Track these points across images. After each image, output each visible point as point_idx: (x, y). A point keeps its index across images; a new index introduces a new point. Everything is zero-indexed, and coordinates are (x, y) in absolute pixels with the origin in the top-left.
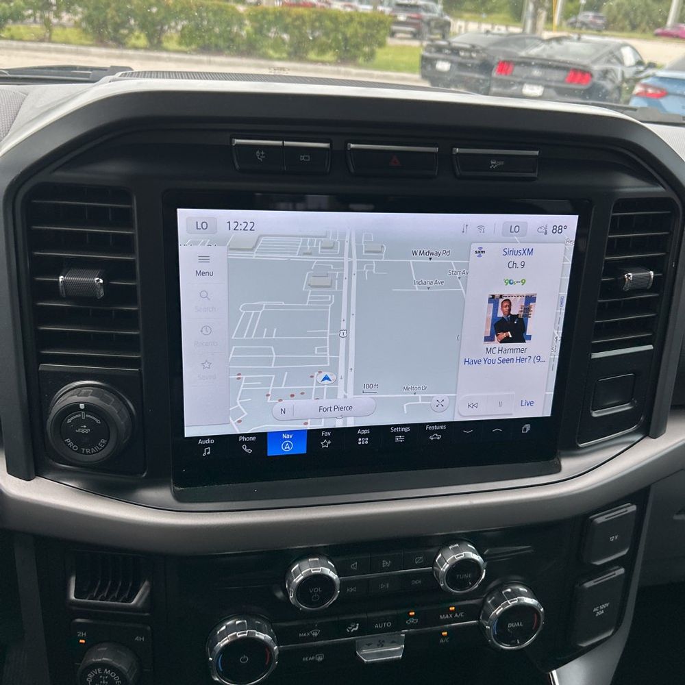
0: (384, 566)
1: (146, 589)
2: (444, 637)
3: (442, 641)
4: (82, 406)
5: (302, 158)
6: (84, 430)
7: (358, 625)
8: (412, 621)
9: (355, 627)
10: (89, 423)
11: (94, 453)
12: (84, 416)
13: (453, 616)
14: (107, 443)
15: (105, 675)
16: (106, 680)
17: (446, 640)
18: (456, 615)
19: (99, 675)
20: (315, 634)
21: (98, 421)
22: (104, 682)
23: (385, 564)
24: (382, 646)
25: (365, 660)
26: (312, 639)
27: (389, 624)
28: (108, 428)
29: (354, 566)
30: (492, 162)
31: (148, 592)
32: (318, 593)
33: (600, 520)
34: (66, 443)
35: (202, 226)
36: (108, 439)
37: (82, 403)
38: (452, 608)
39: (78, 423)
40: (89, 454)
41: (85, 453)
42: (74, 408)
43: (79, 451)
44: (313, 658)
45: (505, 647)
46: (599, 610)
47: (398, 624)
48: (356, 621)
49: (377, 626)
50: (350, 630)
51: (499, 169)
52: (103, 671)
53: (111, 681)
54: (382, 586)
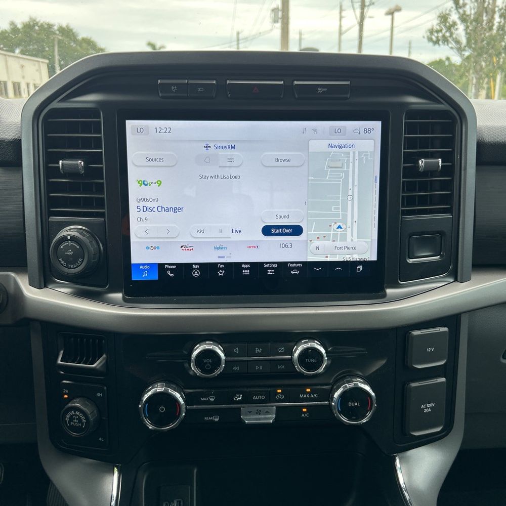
0: (257, 352)
2: (305, 413)
3: (303, 415)
4: (69, 237)
5: (199, 89)
6: (70, 253)
7: (241, 395)
8: (279, 396)
9: (239, 397)
10: (72, 247)
11: (75, 268)
12: (69, 243)
13: (310, 396)
14: (83, 261)
15: (76, 415)
16: (77, 419)
17: (306, 415)
18: (312, 396)
19: (73, 415)
20: (212, 399)
21: (78, 247)
22: (76, 421)
23: (258, 350)
24: (260, 414)
25: (247, 422)
26: (208, 403)
27: (263, 397)
28: (84, 251)
29: (236, 350)
30: (319, 89)
31: (104, 361)
32: (209, 363)
34: (60, 261)
35: (140, 131)
36: (83, 258)
37: (69, 235)
38: (308, 390)
39: (67, 248)
40: (72, 268)
41: (70, 268)
42: (64, 239)
43: (67, 267)
44: (212, 418)
46: (427, 408)
47: (270, 399)
48: (240, 393)
49: (254, 398)
50: (236, 399)
51: (323, 93)
52: (75, 412)
53: (80, 420)
54: (257, 368)
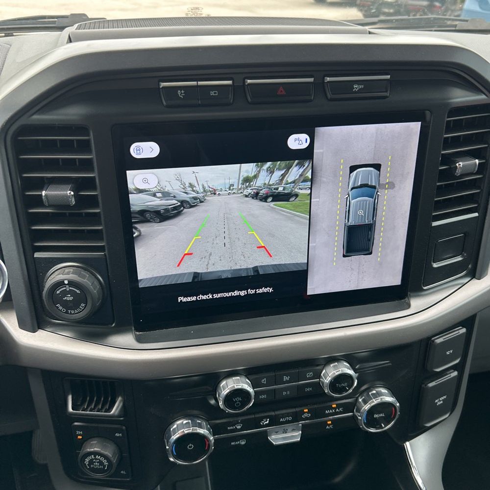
0: (285, 380)
1: (120, 402)
2: (329, 425)
3: (328, 427)
4: (66, 282)
5: (212, 93)
6: (69, 298)
7: (268, 419)
8: (306, 415)
9: (266, 421)
10: (72, 293)
11: (77, 313)
12: (68, 288)
13: (335, 411)
14: (86, 306)
15: (97, 459)
16: (98, 462)
17: (331, 426)
18: (337, 410)
19: (92, 459)
20: (239, 427)
21: (78, 291)
22: (96, 464)
23: (286, 378)
24: (286, 433)
25: (274, 443)
26: (236, 430)
27: (290, 418)
28: (86, 297)
29: (264, 381)
30: (355, 86)
31: (121, 404)
32: (239, 401)
33: (439, 340)
34: (58, 307)
36: (86, 303)
37: (66, 279)
38: (334, 406)
39: (65, 293)
40: (73, 314)
41: (71, 314)
42: (61, 283)
43: (67, 312)
44: (238, 442)
45: (372, 430)
46: (440, 401)
47: (296, 418)
48: (266, 417)
49: (281, 420)
50: (263, 423)
51: (360, 91)
52: (95, 456)
53: (101, 463)
54: (284, 393)
